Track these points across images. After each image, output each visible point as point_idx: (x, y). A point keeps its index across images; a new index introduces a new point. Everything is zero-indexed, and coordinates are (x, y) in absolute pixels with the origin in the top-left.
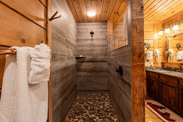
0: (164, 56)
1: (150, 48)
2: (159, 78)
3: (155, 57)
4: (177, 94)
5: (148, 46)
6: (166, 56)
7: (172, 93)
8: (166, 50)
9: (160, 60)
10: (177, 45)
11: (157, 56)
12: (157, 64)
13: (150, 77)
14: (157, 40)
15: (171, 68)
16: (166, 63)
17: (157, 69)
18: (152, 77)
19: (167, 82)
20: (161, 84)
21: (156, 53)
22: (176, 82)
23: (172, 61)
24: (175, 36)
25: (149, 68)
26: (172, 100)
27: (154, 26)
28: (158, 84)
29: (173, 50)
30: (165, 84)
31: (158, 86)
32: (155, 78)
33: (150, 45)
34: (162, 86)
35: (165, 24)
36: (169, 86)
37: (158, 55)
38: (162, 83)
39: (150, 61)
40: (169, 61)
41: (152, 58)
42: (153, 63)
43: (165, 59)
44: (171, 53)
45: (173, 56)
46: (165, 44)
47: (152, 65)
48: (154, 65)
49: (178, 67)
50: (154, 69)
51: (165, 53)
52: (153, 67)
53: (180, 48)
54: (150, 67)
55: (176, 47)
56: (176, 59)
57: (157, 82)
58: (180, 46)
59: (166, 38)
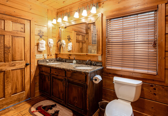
0: (57, 46)
1: (43, 37)
2: (50, 72)
3: (49, 48)
4: (65, 87)
5: (41, 34)
6: (59, 46)
7: (61, 86)
8: (59, 41)
9: (54, 51)
10: (68, 37)
11: (51, 47)
12: (51, 55)
13: (43, 72)
14: (51, 29)
15: (63, 59)
16: (59, 54)
17: (51, 61)
18: (45, 72)
19: (57, 75)
20: (52, 79)
21: (50, 43)
22: (64, 74)
23: (65, 52)
24: (65, 28)
25: (41, 61)
26: (61, 95)
27: (48, 12)
28: (49, 79)
29: (65, 41)
30: (56, 78)
31: (49, 82)
32: (46, 73)
33: (43, 33)
34: (53, 81)
35: (59, 13)
36: (59, 79)
37: (52, 45)
38: (53, 77)
39: (43, 53)
40: (61, 52)
41: (45, 49)
42: (46, 54)
43: (58, 50)
44: (63, 44)
45: (65, 47)
46: (58, 34)
47: (45, 57)
48: (48, 57)
49: (67, 58)
50: (47, 62)
51: (58, 44)
52: (47, 60)
53: (70, 40)
54: (43, 60)
55: (68, 39)
56: (67, 50)
57: (48, 78)
58: (70, 38)
59: (60, 28)
